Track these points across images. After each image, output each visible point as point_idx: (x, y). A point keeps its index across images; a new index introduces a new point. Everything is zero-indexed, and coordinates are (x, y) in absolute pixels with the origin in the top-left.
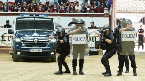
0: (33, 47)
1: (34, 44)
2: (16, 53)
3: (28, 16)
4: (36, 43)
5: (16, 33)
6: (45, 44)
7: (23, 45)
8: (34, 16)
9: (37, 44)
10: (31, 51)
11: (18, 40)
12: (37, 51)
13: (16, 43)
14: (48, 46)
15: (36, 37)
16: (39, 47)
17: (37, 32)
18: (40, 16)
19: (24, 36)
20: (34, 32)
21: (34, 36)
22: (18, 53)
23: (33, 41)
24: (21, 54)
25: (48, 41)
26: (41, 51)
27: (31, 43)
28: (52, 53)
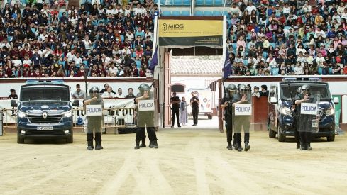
0: (41, 124)
1: (43, 119)
2: (20, 132)
3: (37, 82)
4: (45, 118)
5: (20, 106)
6: (57, 119)
7: (29, 121)
8: (45, 82)
9: (47, 119)
10: (39, 129)
11: (22, 115)
12: (47, 129)
13: (20, 119)
14: (61, 122)
15: (45, 110)
16: (49, 125)
17: (47, 104)
18: (53, 82)
19: (29, 109)
20: (43, 104)
21: (42, 109)
22: (23, 132)
23: (41, 116)
24: (26, 134)
25: (61, 116)
26: (52, 129)
27: (39, 119)
28: (67, 132)
